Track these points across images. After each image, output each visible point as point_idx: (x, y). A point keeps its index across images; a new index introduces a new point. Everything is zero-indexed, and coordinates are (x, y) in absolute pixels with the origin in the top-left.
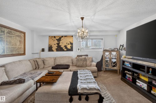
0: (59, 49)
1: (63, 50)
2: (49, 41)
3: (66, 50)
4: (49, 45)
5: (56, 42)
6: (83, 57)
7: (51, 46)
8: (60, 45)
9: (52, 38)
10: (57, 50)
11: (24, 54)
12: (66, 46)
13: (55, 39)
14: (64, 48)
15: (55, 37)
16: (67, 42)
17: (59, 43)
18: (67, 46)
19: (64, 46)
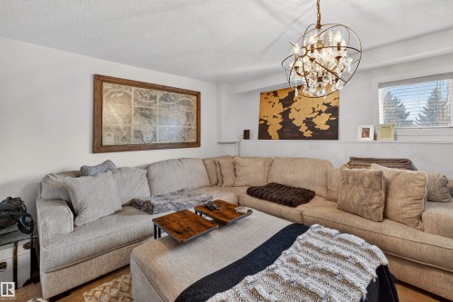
0: (289, 131)
1: (300, 137)
2: (261, 108)
3: (308, 134)
4: (261, 120)
5: (280, 108)
6: (375, 168)
7: (266, 121)
8: (291, 116)
9: (269, 97)
10: (283, 135)
11: (197, 144)
12: (309, 122)
13: (276, 100)
14: (303, 128)
15: (275, 93)
16: (315, 106)
17: (289, 111)
18: (314, 120)
19: (304, 122)
